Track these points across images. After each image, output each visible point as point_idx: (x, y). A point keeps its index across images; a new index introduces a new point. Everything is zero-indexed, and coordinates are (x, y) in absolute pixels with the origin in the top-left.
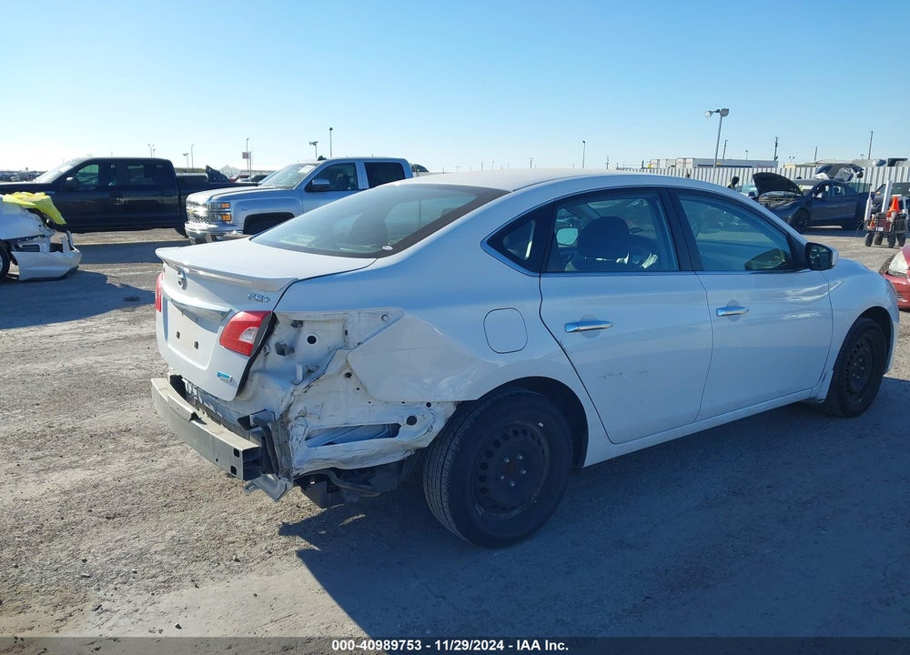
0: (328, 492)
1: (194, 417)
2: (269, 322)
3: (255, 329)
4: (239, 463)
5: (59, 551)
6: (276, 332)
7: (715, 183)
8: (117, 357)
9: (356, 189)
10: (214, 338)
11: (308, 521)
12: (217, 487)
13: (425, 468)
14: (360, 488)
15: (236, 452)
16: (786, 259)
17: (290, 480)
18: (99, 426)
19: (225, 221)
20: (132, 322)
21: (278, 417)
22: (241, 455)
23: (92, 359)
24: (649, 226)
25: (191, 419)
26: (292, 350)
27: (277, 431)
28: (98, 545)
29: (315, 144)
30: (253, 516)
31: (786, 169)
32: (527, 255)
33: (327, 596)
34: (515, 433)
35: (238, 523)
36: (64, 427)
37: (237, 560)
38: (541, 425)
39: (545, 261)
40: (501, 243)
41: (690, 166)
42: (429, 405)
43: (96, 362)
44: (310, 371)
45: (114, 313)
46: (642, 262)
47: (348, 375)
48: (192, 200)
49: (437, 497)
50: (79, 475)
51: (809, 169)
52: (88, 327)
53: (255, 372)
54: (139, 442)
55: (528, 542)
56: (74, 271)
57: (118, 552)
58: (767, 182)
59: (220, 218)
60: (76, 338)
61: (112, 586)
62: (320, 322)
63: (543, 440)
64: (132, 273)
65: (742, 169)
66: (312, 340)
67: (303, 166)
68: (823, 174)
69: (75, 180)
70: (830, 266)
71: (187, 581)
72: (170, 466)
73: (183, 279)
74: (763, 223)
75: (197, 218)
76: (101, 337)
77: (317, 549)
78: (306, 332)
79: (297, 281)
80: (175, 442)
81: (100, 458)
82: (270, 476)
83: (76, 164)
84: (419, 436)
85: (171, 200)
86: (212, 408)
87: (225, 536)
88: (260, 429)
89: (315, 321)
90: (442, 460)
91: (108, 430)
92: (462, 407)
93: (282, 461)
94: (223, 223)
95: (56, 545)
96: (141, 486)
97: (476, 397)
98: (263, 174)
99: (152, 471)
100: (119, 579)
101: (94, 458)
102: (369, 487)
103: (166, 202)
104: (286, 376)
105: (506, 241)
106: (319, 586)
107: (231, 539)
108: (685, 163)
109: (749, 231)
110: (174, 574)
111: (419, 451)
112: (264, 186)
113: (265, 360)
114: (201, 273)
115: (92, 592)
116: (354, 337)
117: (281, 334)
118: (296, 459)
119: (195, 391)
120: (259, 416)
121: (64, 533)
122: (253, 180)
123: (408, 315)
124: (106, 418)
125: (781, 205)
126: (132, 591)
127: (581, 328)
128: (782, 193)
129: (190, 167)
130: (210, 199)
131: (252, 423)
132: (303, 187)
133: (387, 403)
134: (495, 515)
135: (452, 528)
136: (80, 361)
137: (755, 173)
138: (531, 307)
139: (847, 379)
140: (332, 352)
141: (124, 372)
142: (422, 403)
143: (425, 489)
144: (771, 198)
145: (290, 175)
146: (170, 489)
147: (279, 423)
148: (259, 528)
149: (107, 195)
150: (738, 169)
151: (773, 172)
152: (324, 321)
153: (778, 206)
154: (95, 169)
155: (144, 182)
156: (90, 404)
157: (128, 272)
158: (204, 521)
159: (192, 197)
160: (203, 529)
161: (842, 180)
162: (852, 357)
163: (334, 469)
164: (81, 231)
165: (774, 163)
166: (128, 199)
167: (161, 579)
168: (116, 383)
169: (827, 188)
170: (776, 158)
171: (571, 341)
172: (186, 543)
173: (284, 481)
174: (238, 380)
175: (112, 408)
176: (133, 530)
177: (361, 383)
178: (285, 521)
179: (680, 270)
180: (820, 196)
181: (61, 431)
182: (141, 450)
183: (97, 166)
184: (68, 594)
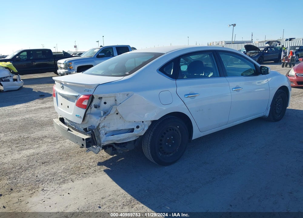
0: (113, 150)
1: (69, 130)
2: (91, 98)
3: (87, 101)
4: (84, 143)
5: (28, 174)
6: (94, 101)
7: (232, 48)
8: (40, 114)
9: (113, 56)
10: (74, 104)
11: (106, 161)
12: (76, 152)
13: (143, 142)
14: (123, 149)
15: (83, 139)
16: (254, 71)
17: (101, 147)
18: (36, 136)
19: (71, 69)
20: (43, 103)
21: (96, 127)
22: (85, 140)
23: (31, 115)
24: (210, 63)
25: (68, 130)
26: (99, 107)
27: (96, 132)
28: (41, 171)
29: (98, 42)
30: (89, 160)
31: (255, 43)
32: (172, 74)
33: (114, 182)
34: (170, 130)
35: (84, 163)
36: (25, 137)
37: (85, 174)
38: (178, 127)
39: (177, 75)
40: (163, 70)
41: (224, 44)
42: (143, 122)
43: (33, 116)
44: (105, 113)
45: (37, 100)
46: (208, 75)
47: (117, 114)
48: (59, 62)
49: (147, 150)
50: (31, 151)
51: (263, 43)
52: (29, 105)
53: (87, 114)
54: (50, 140)
55: (176, 164)
56: (21, 88)
57: (47, 173)
58: (249, 48)
59: (69, 68)
60: (25, 109)
61: (47, 183)
62: (107, 97)
63: (179, 132)
64: (41, 87)
65: (241, 44)
66: (105, 103)
67: (95, 49)
68: (267, 44)
69: (19, 57)
70: (268, 73)
71: (70, 180)
72: (61, 147)
73: (62, 86)
74: (248, 61)
75: (61, 68)
76: (33, 108)
77: (110, 169)
78: (103, 101)
79: (99, 85)
80: (61, 140)
81: (38, 146)
82: (94, 146)
83: (19, 52)
84: (140, 132)
85: (52, 63)
86: (74, 127)
87: (81, 167)
88: (90, 132)
89: (106, 97)
90: (148, 139)
91: (39, 137)
92: (153, 122)
93: (98, 141)
94: (70, 69)
95: (27, 172)
96: (52, 153)
97: (157, 119)
98: (82, 53)
99: (55, 149)
100: (49, 181)
101: (36, 146)
102: (126, 148)
103: (50, 63)
104: (98, 115)
105: (164, 70)
106: (112, 180)
107: (82, 168)
108: (222, 43)
109: (244, 64)
110: (66, 178)
111: (140, 136)
112: (83, 56)
113: (91, 110)
114: (68, 84)
115: (40, 185)
116: (118, 102)
117: (95, 102)
118: (102, 140)
119: (68, 122)
120: (90, 128)
121: (29, 169)
122: (78, 55)
123: (135, 94)
124: (38, 133)
125: (254, 55)
126: (53, 184)
127: (190, 96)
128: (254, 51)
129: (57, 51)
130: (65, 62)
131: (88, 130)
132: (96, 56)
133: (130, 122)
134: (165, 155)
135: (152, 160)
136: (27, 116)
137: (245, 45)
138: (173, 90)
139: (275, 109)
140: (112, 107)
141: (42, 119)
142: (141, 121)
143: (143, 149)
144: (251, 53)
145: (91, 52)
146: (61, 154)
147: (96, 129)
148: (91, 164)
149: (30, 62)
150: (239, 44)
151: (251, 44)
152: (109, 97)
153: (253, 56)
154: (25, 53)
155: (42, 57)
156: (32, 129)
157: (39, 87)
158: (73, 163)
159: (59, 61)
160: (73, 165)
161: (274, 46)
162: (276, 102)
163: (114, 143)
164: (22, 74)
165: (252, 42)
166: (37, 63)
167: (62, 180)
168: (40, 122)
169: (269, 49)
170: (252, 40)
171: (187, 100)
172: (68, 169)
173: (99, 147)
174: (83, 117)
175: (40, 130)
176: (51, 167)
177: (121, 116)
178: (99, 161)
179: (220, 76)
180: (267, 52)
181: (24, 138)
182: (50, 143)
183: (26, 52)
184: (33, 186)
